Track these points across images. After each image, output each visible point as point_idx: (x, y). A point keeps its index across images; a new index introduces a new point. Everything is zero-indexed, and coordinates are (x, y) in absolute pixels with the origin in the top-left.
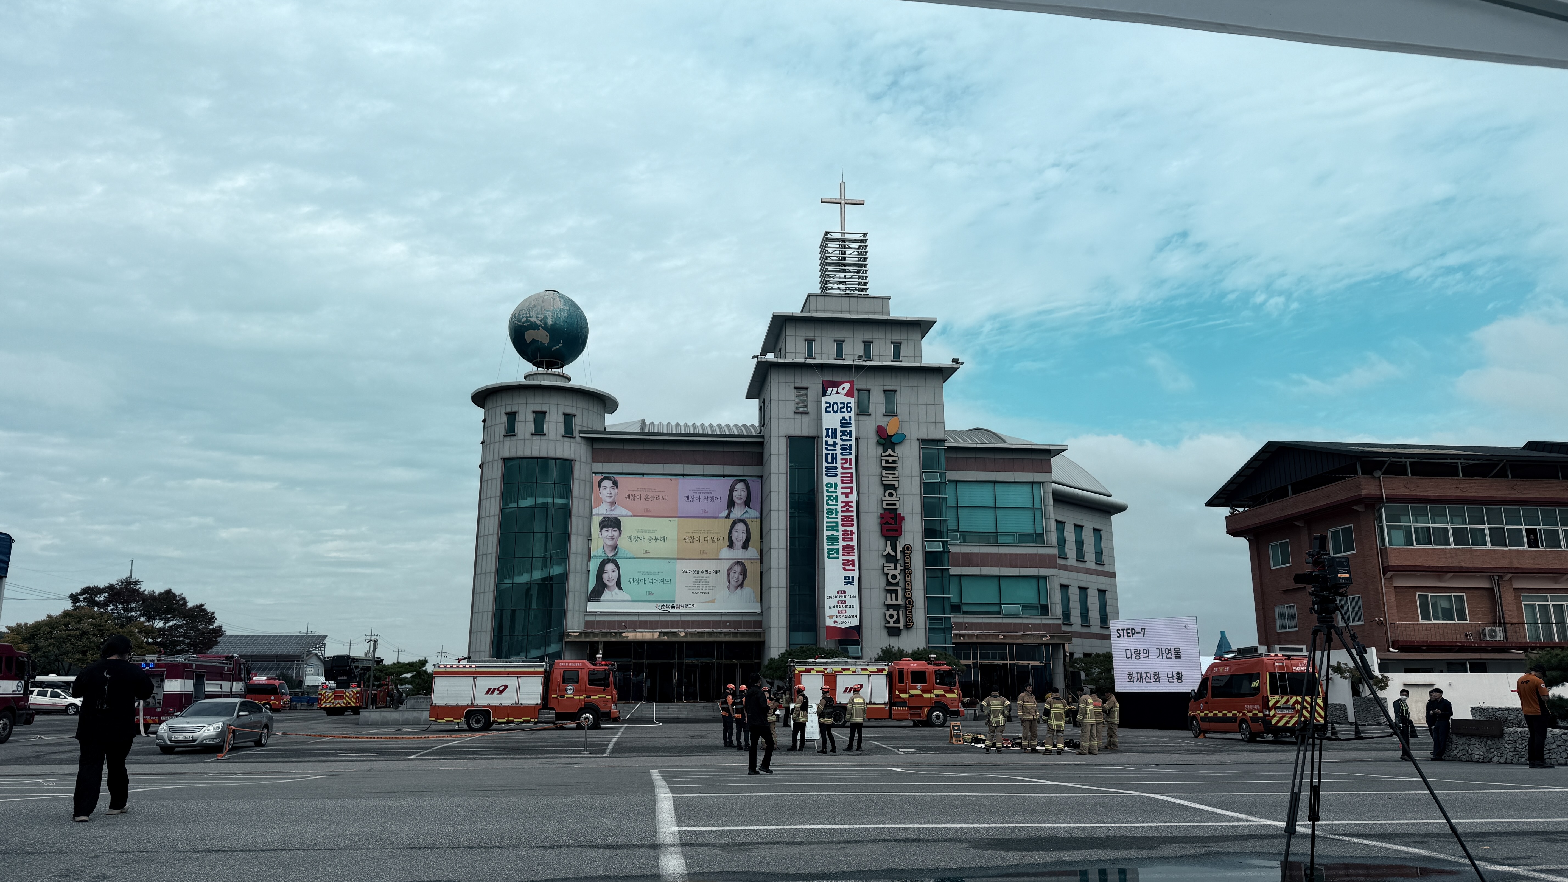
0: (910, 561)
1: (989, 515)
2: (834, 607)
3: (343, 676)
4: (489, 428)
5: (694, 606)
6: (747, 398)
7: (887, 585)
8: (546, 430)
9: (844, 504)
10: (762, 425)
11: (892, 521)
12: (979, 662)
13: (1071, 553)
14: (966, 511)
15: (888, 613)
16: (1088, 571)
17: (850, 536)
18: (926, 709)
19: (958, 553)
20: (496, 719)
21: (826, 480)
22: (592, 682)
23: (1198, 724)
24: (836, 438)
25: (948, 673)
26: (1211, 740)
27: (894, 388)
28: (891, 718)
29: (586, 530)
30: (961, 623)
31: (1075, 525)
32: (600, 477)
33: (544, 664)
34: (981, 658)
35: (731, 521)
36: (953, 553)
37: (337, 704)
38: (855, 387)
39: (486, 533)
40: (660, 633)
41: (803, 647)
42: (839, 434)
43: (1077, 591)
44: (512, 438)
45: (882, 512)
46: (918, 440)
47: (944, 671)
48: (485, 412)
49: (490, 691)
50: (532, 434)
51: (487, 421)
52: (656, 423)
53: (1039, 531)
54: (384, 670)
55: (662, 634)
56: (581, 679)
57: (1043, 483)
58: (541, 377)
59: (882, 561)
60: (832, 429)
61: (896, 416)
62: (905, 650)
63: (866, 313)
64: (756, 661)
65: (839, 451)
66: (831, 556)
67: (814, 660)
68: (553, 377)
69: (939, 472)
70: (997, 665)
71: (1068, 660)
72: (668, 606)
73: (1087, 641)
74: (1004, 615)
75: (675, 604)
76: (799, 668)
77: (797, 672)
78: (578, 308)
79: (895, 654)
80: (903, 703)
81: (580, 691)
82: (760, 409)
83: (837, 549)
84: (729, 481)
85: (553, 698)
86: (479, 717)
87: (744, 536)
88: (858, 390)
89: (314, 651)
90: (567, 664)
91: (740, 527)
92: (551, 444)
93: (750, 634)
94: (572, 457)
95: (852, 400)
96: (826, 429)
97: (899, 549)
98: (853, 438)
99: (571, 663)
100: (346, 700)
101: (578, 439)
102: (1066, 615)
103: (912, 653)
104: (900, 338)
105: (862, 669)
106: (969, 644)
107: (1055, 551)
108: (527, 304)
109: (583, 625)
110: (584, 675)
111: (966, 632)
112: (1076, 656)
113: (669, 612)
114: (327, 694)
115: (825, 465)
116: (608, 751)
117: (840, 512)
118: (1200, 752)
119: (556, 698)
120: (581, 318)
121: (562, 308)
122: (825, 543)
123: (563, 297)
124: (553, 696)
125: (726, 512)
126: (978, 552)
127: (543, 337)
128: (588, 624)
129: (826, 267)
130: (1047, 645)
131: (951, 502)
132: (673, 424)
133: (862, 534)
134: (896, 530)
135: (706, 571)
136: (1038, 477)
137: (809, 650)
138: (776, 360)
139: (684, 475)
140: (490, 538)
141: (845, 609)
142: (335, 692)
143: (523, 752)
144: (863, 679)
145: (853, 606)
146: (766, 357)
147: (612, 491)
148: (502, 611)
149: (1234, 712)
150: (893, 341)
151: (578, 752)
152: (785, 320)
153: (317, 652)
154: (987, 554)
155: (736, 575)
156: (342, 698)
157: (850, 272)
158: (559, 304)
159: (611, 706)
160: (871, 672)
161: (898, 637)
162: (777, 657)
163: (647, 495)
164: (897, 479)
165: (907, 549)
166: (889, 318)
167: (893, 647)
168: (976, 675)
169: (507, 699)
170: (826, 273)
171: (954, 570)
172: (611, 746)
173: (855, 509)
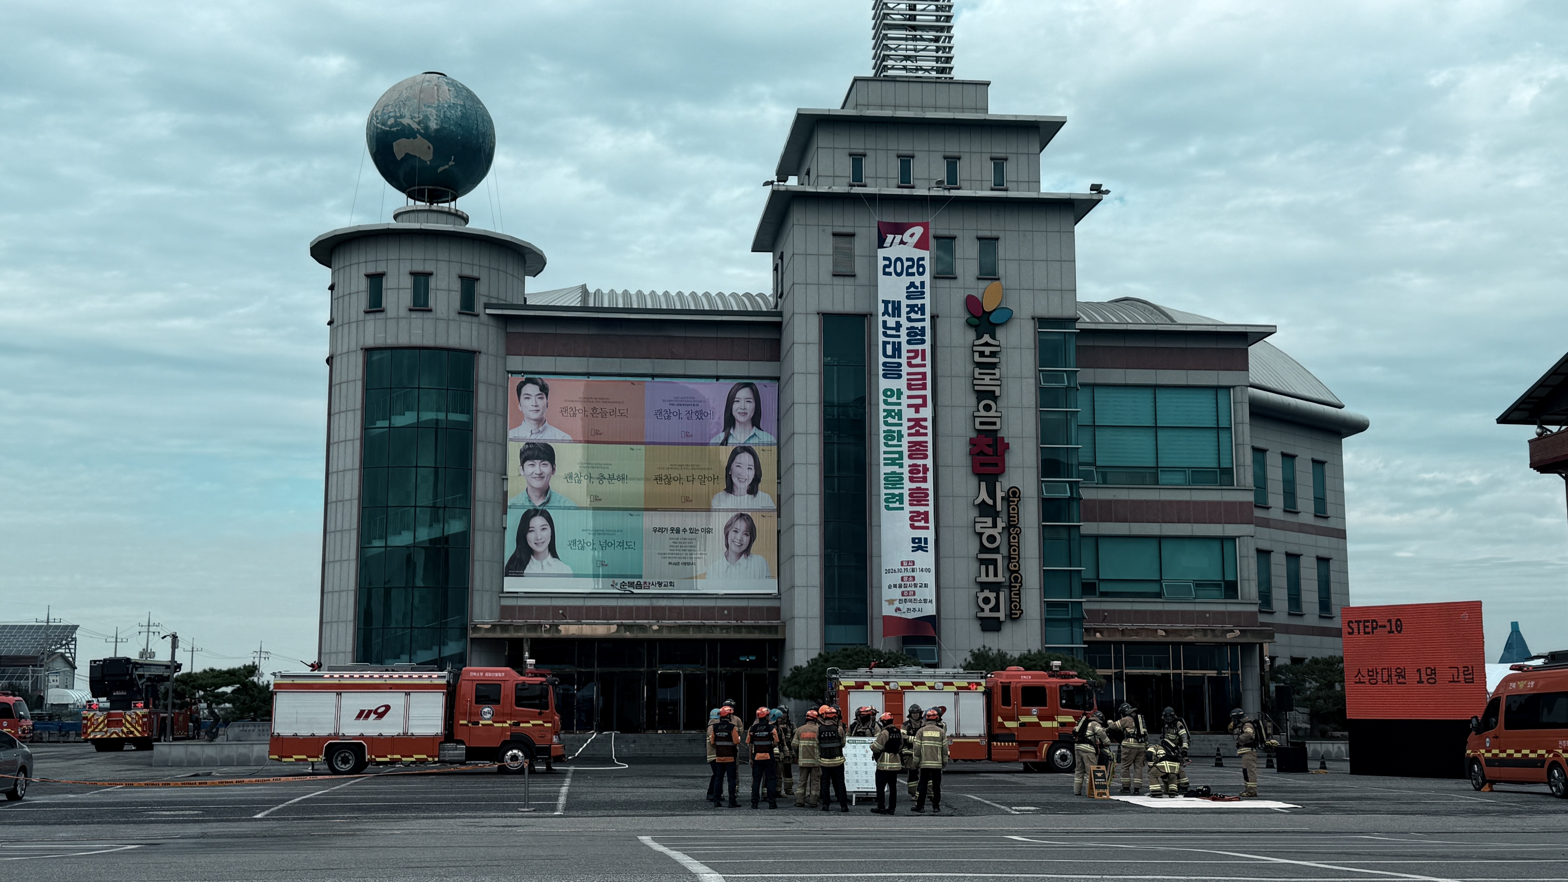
0: (1018, 514)
1: (1145, 440)
2: (895, 586)
3: (120, 690)
4: (341, 300)
5: (672, 584)
6: (753, 251)
7: (981, 552)
8: (431, 304)
9: (912, 423)
10: (779, 294)
11: (990, 451)
12: (1125, 671)
13: (1276, 500)
14: (1108, 433)
15: (982, 596)
16: (1303, 528)
17: (921, 475)
18: (1046, 745)
19: (1095, 501)
20: (373, 757)
21: (884, 384)
22: (520, 700)
23: (1481, 768)
24: (899, 316)
25: (1080, 689)
26: (1502, 794)
27: (994, 234)
28: (990, 758)
29: (499, 463)
30: (1098, 611)
31: (1284, 455)
32: (520, 378)
33: (445, 673)
34: (1128, 666)
35: (730, 449)
36: (1086, 500)
37: (112, 734)
38: (931, 232)
39: (341, 468)
40: (619, 626)
41: (847, 650)
42: (904, 310)
43: (1283, 559)
44: (378, 316)
45: (974, 435)
46: (1033, 318)
47: (1074, 686)
48: (333, 273)
49: (363, 715)
50: (410, 310)
51: (336, 288)
52: (606, 291)
53: (1225, 464)
54: (190, 681)
55: (623, 627)
56: (503, 698)
57: (1234, 387)
58: (422, 216)
59: (974, 513)
60: (894, 302)
61: (998, 279)
62: (1009, 653)
63: (949, 109)
64: (770, 669)
65: (904, 338)
66: (891, 505)
67: (867, 669)
68: (440, 216)
69: (1065, 371)
70: (1153, 676)
71: (1267, 668)
72: (631, 584)
73: (1297, 639)
74: (1167, 598)
75: (642, 581)
76: (846, 682)
77: (841, 688)
78: (479, 102)
79: (992, 660)
80: (1009, 736)
81: (504, 714)
82: (776, 269)
83: (901, 495)
84: (730, 384)
85: (462, 725)
86: (347, 754)
87: (751, 474)
88: (936, 238)
89: (59, 651)
90: (482, 674)
91: (745, 459)
92: (442, 325)
93: (761, 628)
94: (475, 346)
95: (926, 254)
96: (883, 301)
97: (999, 494)
98: (927, 316)
99: (488, 671)
100: (126, 727)
101: (483, 317)
102: (1265, 598)
103: (1019, 659)
104: (1004, 151)
105: (945, 684)
106: (1109, 643)
107: (1250, 497)
108: (396, 95)
109: (497, 613)
110: (508, 693)
111: (1104, 625)
112: (1279, 662)
113: (633, 593)
114: (96, 717)
115: (882, 359)
116: (560, 807)
117: (906, 435)
118: (1487, 813)
119: (466, 725)
120: (483, 119)
121: (452, 101)
122: (882, 486)
123: (453, 84)
124: (461, 722)
125: (722, 436)
126: (1127, 498)
127: (423, 150)
128: (506, 611)
129: (883, 32)
130: (1233, 645)
131: (1084, 418)
132: (633, 292)
133: (941, 470)
134: (996, 465)
135: (691, 529)
136: (1225, 378)
137: (856, 654)
138: (801, 189)
139: (653, 376)
140: (348, 476)
141: (913, 589)
142: (109, 715)
143: (428, 809)
144: (945, 699)
145: (926, 585)
146: (787, 183)
147: (539, 402)
148: (370, 590)
149: (1540, 752)
150: (994, 155)
151: (515, 809)
152: (817, 122)
153: (63, 651)
154: (1141, 502)
155: (739, 536)
156: (119, 724)
157: (922, 39)
158: (448, 96)
159: (552, 739)
160: (958, 688)
161: (996, 634)
162: (805, 665)
163: (594, 409)
164: (998, 383)
165: (1013, 495)
166: (987, 118)
167: (990, 649)
168: (1119, 691)
169: (389, 727)
170: (884, 42)
171: (1088, 528)
172: (562, 800)
173: (929, 431)
